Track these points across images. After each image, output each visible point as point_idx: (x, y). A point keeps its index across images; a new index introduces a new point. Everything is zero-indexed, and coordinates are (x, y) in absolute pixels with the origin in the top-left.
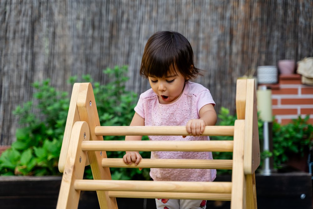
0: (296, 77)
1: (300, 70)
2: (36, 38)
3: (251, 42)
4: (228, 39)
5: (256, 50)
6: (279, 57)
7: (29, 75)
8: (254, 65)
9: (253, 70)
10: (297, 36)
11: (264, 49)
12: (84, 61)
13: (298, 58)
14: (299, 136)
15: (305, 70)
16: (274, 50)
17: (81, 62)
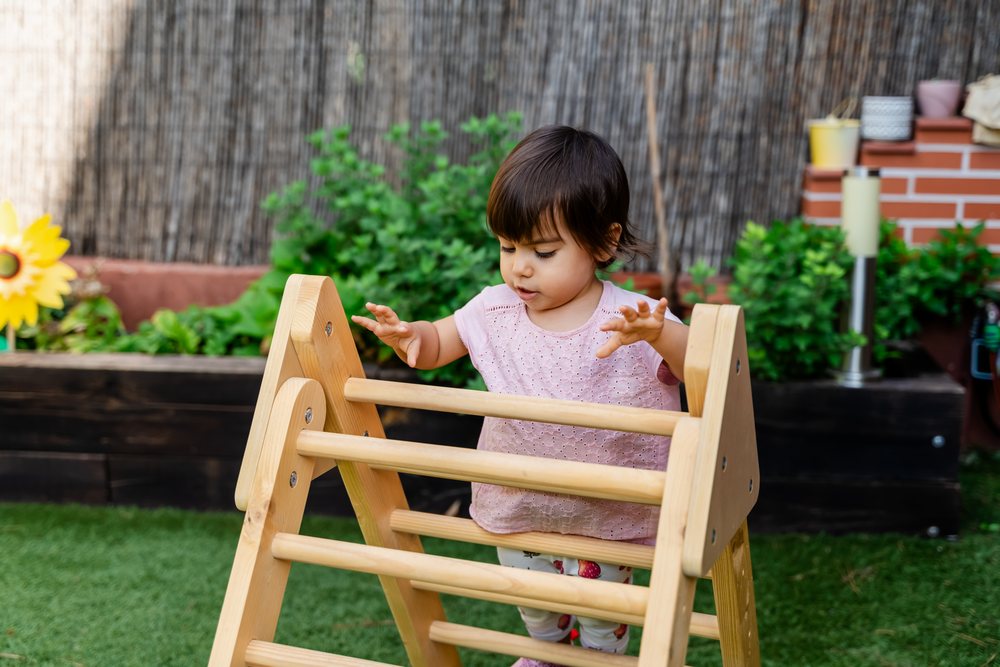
0: (960, 127)
1: (971, 110)
2: (328, 13)
3: (852, 30)
4: (795, 23)
5: (865, 50)
6: (922, 70)
7: (312, 104)
8: (856, 87)
9: (853, 102)
10: (975, 19)
11: (885, 49)
12: (440, 71)
13: (971, 73)
14: (953, 276)
15: (985, 109)
16: (912, 52)
17: (433, 74)
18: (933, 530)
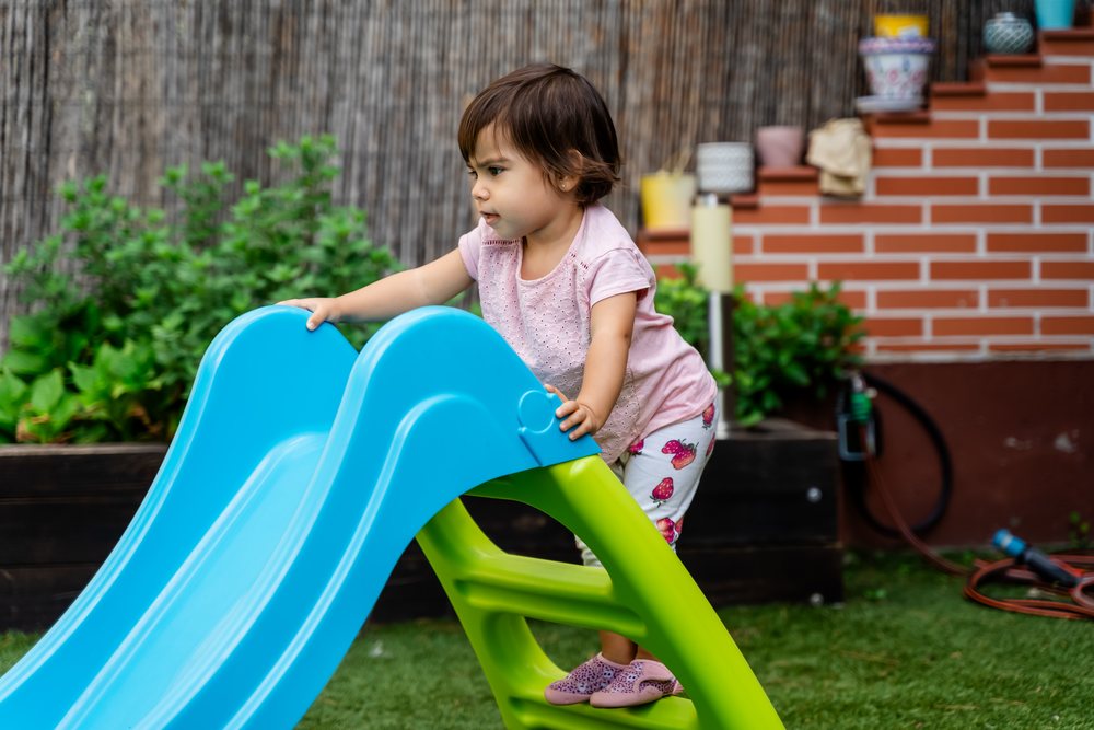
0: (805, 175)
1: (817, 156)
2: (55, 57)
3: (679, 75)
4: (615, 66)
5: (695, 97)
6: (760, 118)
8: (687, 139)
9: (686, 153)
10: (811, 59)
11: (715, 96)
12: (197, 124)
13: (812, 120)
14: (811, 337)
15: (831, 155)
16: (746, 99)
17: (190, 128)
18: (816, 599)
